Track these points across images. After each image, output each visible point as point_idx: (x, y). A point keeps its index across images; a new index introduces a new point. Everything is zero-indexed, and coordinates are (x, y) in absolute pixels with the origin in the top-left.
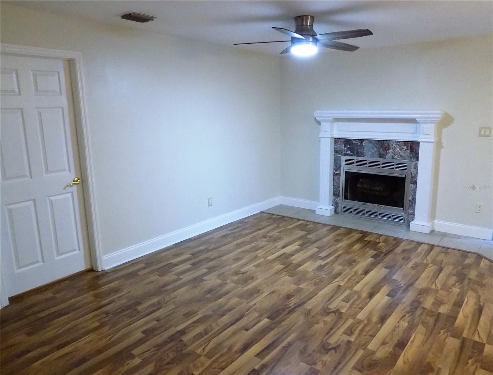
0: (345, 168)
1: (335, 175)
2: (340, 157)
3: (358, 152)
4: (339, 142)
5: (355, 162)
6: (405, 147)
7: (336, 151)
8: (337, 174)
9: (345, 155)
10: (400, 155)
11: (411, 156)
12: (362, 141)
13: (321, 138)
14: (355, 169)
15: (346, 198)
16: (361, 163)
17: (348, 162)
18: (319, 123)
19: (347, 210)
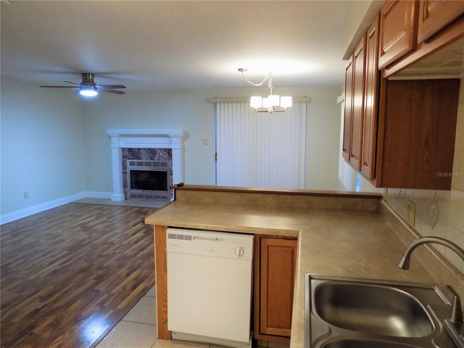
0: (130, 168)
1: (123, 173)
2: (126, 160)
3: (137, 157)
4: (125, 151)
5: (136, 163)
6: (165, 152)
7: (123, 157)
8: (125, 172)
9: (129, 159)
10: (162, 157)
11: (169, 158)
12: (139, 149)
13: (112, 148)
14: (136, 168)
15: (132, 188)
16: (140, 164)
17: (132, 164)
18: (110, 138)
19: (133, 196)
